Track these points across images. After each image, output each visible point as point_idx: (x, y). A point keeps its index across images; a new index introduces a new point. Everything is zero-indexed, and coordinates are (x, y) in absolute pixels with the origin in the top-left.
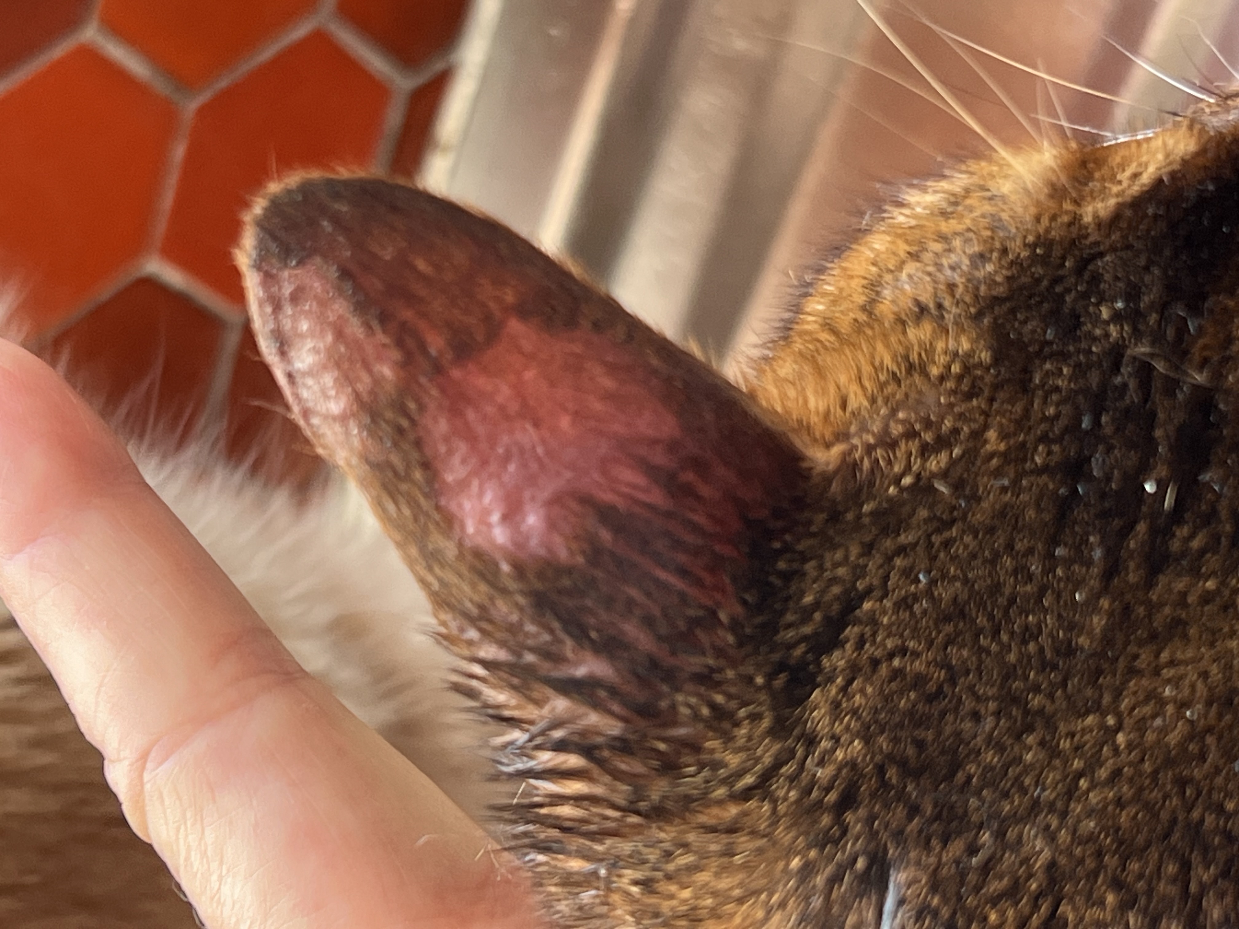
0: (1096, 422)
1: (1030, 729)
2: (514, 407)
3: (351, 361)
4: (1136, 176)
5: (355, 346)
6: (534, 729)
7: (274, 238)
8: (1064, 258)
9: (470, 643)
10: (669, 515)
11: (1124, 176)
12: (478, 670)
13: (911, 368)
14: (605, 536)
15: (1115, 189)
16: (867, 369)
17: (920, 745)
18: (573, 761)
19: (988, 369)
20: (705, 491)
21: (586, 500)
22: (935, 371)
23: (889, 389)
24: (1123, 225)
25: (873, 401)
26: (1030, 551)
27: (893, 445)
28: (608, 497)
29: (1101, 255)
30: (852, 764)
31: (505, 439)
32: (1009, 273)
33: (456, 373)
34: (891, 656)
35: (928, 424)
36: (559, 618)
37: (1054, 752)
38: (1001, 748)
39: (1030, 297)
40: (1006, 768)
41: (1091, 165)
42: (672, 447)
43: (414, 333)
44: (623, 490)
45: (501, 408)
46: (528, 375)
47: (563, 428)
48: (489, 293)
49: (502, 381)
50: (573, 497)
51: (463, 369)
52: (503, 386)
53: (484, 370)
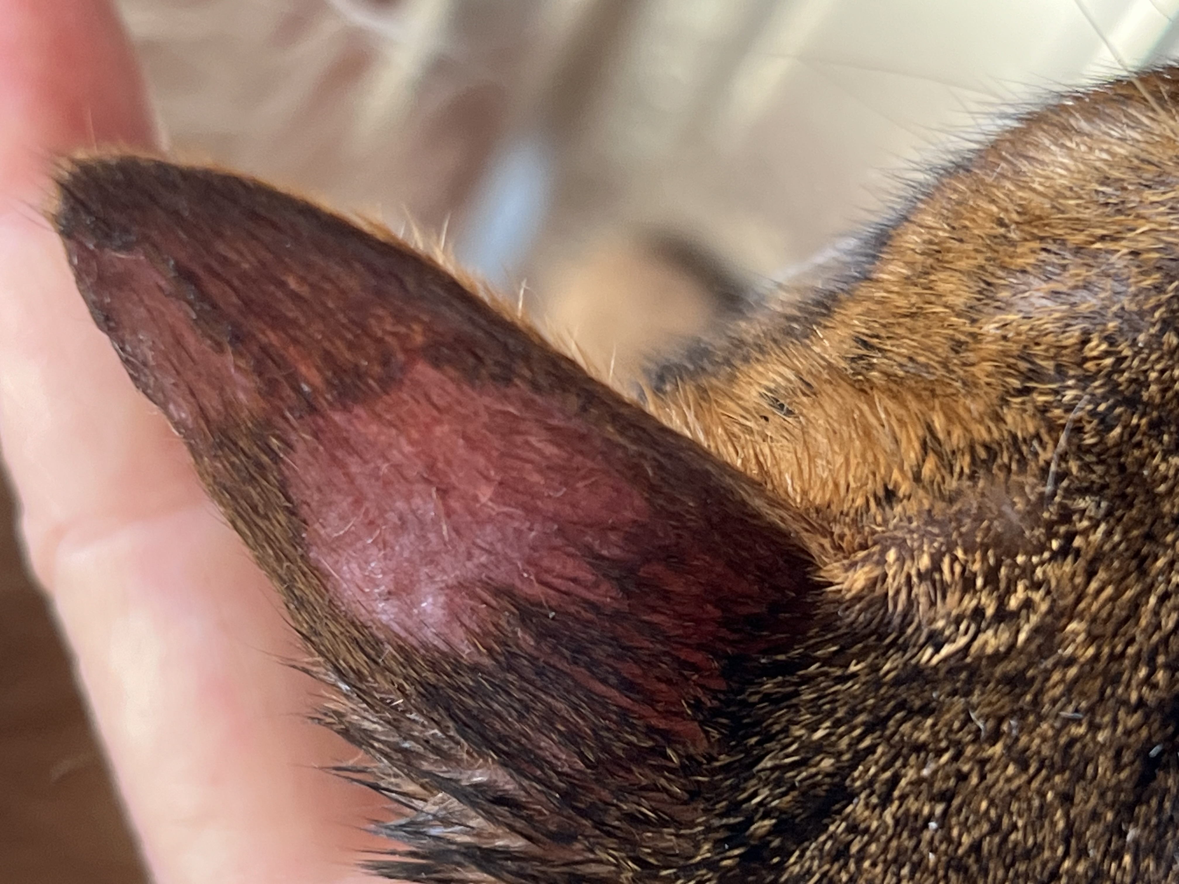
2: (415, 468)
14: (526, 639)
20: (676, 586)
21: (505, 593)
31: (401, 504)
33: (338, 417)
42: (633, 535)
43: (280, 363)
44: (557, 582)
45: (397, 467)
46: (439, 431)
47: (484, 499)
48: (389, 328)
49: (401, 432)
50: (486, 585)
51: (348, 411)
52: (403, 440)
53: (377, 417)
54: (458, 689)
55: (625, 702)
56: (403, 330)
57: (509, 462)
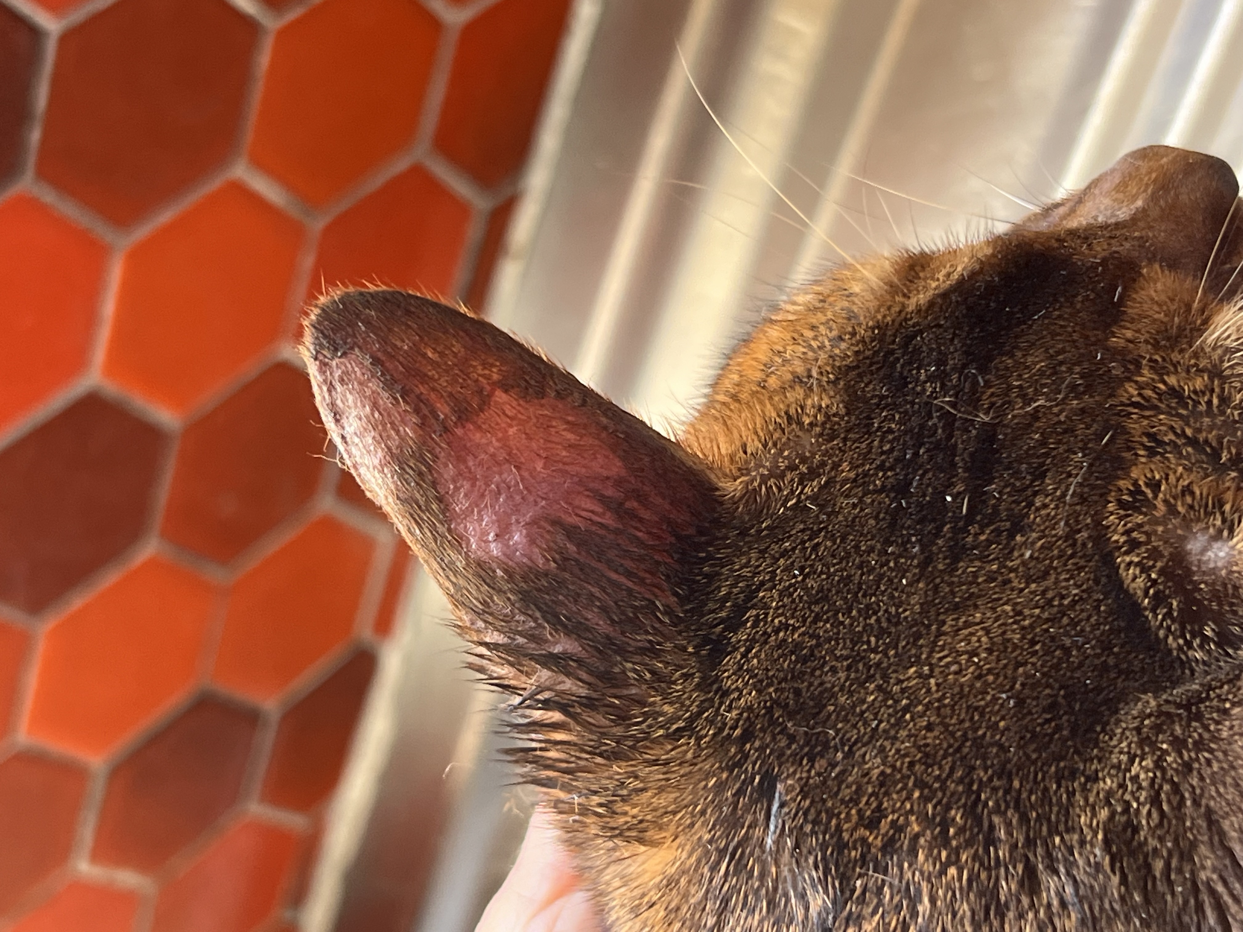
0: (916, 454)
1: (870, 678)
2: (502, 455)
3: (384, 425)
4: (948, 275)
5: (385, 413)
6: (525, 694)
7: (325, 337)
8: (895, 336)
9: (478, 631)
10: (617, 532)
11: (941, 276)
12: (483, 650)
13: (789, 418)
14: (572, 548)
15: (934, 284)
16: (759, 421)
17: (797, 693)
18: (556, 716)
19: (842, 418)
20: (646, 515)
21: (556, 523)
22: (807, 421)
23: (776, 435)
24: (936, 309)
25: (765, 445)
26: (871, 550)
27: (782, 476)
28: (573, 520)
29: (921, 332)
30: (749, 708)
31: (497, 478)
32: (856, 349)
33: (459, 432)
34: (777, 631)
35: (804, 460)
36: (539, 609)
37: (888, 695)
38: (851, 693)
39: (871, 365)
40: (854, 706)
41: (918, 268)
42: (619, 483)
43: (427, 402)
44: (584, 514)
45: (493, 456)
46: (511, 431)
47: (539, 469)
48: (480, 372)
49: (492, 435)
50: (546, 519)
51: (464, 427)
52: (494, 440)
53: (479, 428)
54: (539, 590)
55: (630, 584)
56: (487, 372)
57: (549, 445)
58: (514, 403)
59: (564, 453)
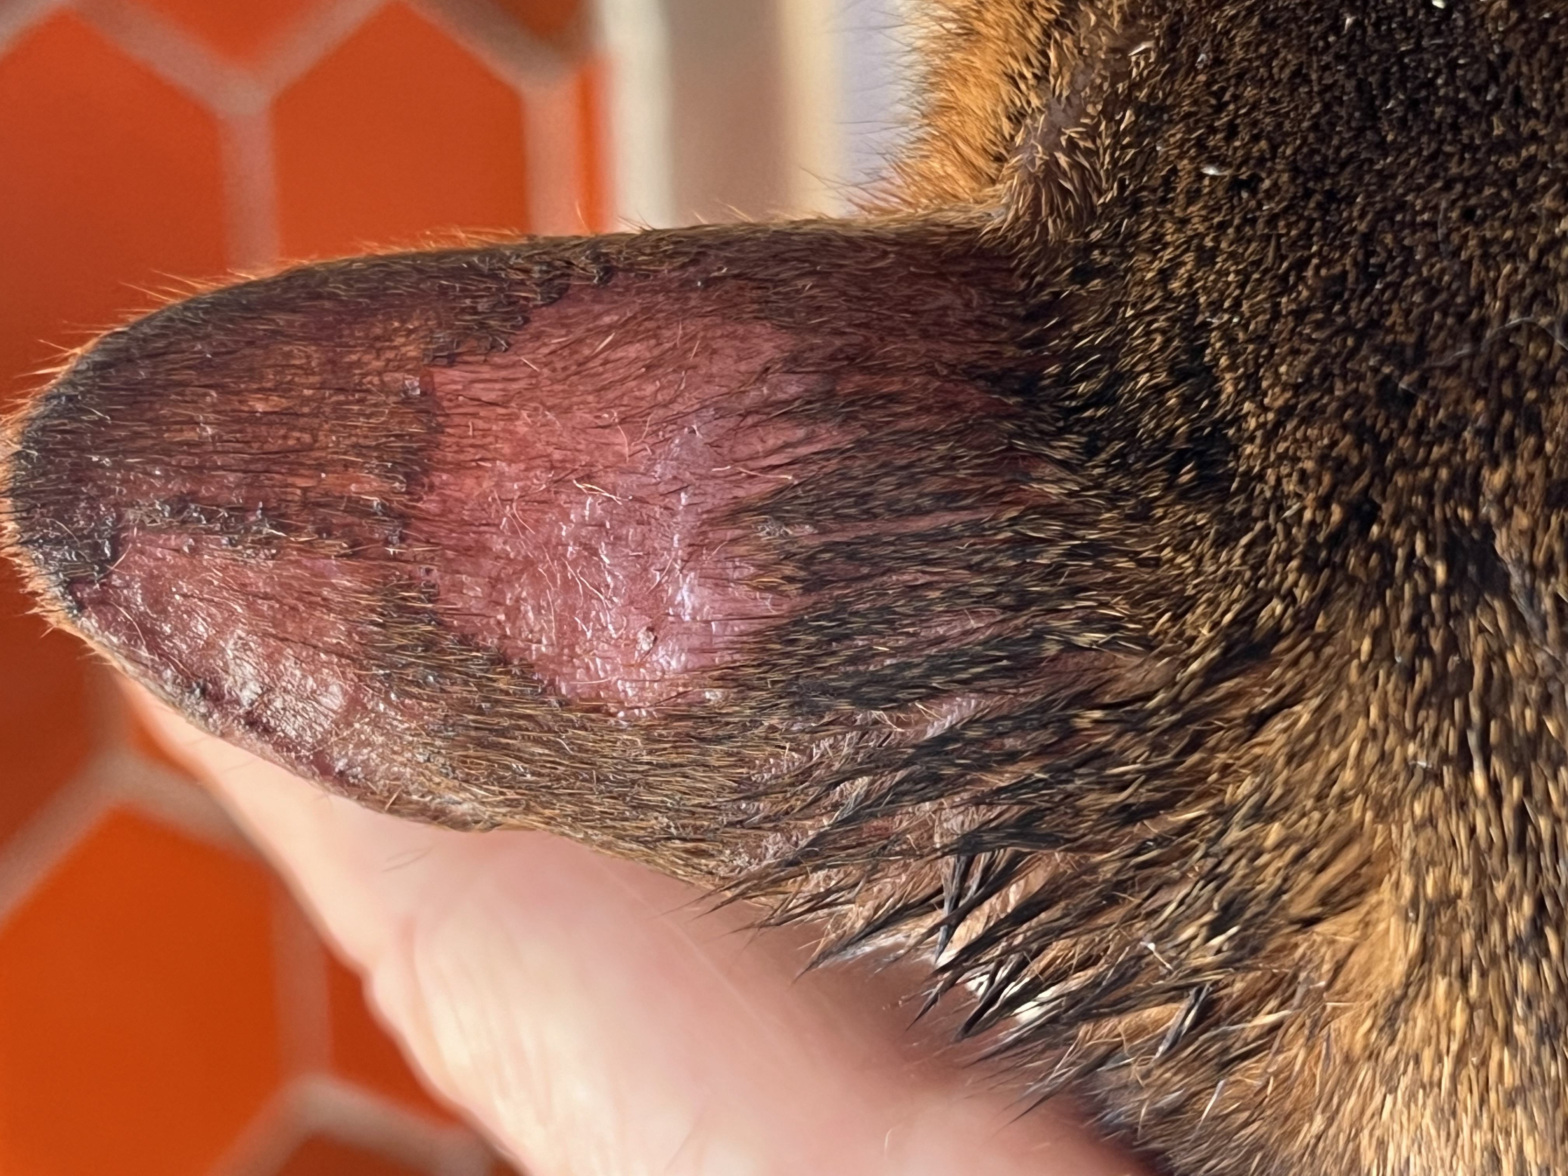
21: (736, 513)
28: (765, 484)
44: (775, 459)
51: (432, 487)
52: (501, 465)
53: (459, 467)
56: (389, 355)
58: (486, 372)
59: (650, 389)
